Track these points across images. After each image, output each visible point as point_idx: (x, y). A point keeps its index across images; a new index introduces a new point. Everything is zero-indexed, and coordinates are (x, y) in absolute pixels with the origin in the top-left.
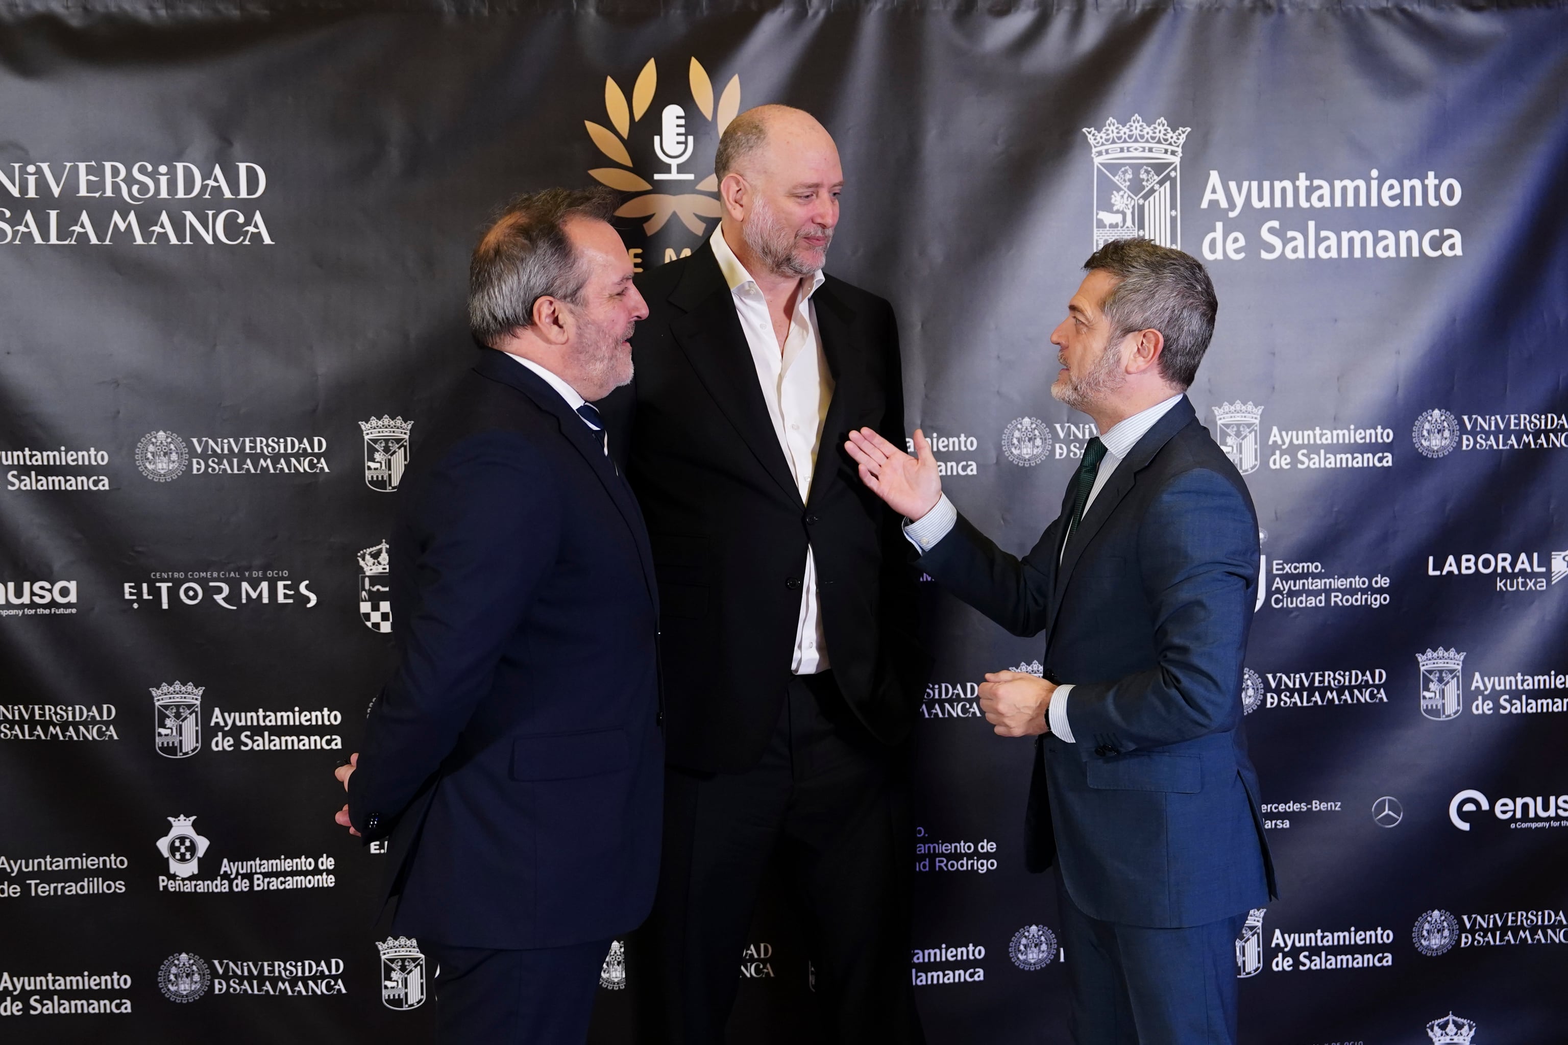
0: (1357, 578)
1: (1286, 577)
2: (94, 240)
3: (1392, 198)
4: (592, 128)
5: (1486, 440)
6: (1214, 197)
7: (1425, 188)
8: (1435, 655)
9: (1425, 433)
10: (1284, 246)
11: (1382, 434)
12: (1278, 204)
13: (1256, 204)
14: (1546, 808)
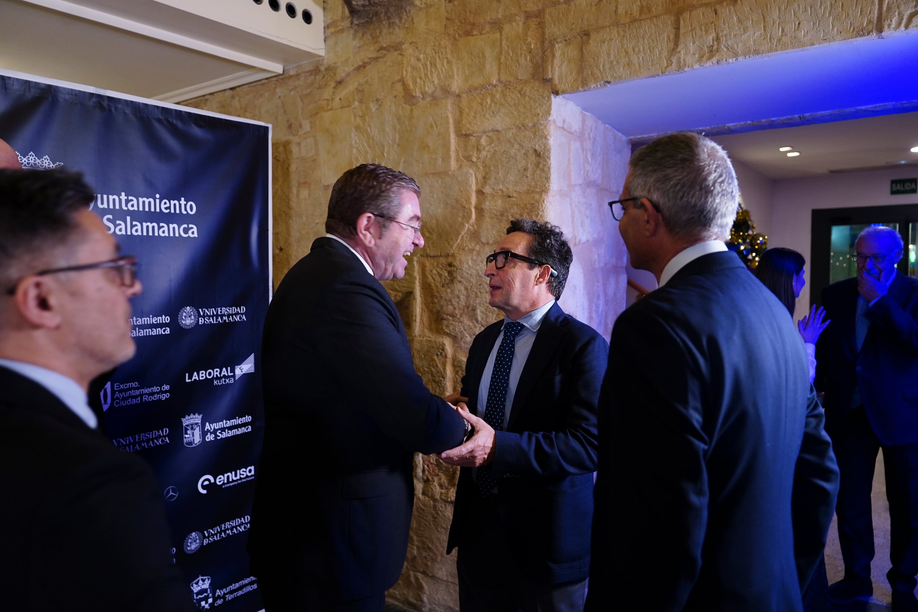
0: (155, 388)
1: (121, 391)
3: (166, 208)
5: (209, 319)
7: (180, 205)
8: (189, 417)
9: (184, 317)
10: (115, 228)
11: (165, 319)
12: (111, 207)
13: (100, 206)
14: (236, 476)
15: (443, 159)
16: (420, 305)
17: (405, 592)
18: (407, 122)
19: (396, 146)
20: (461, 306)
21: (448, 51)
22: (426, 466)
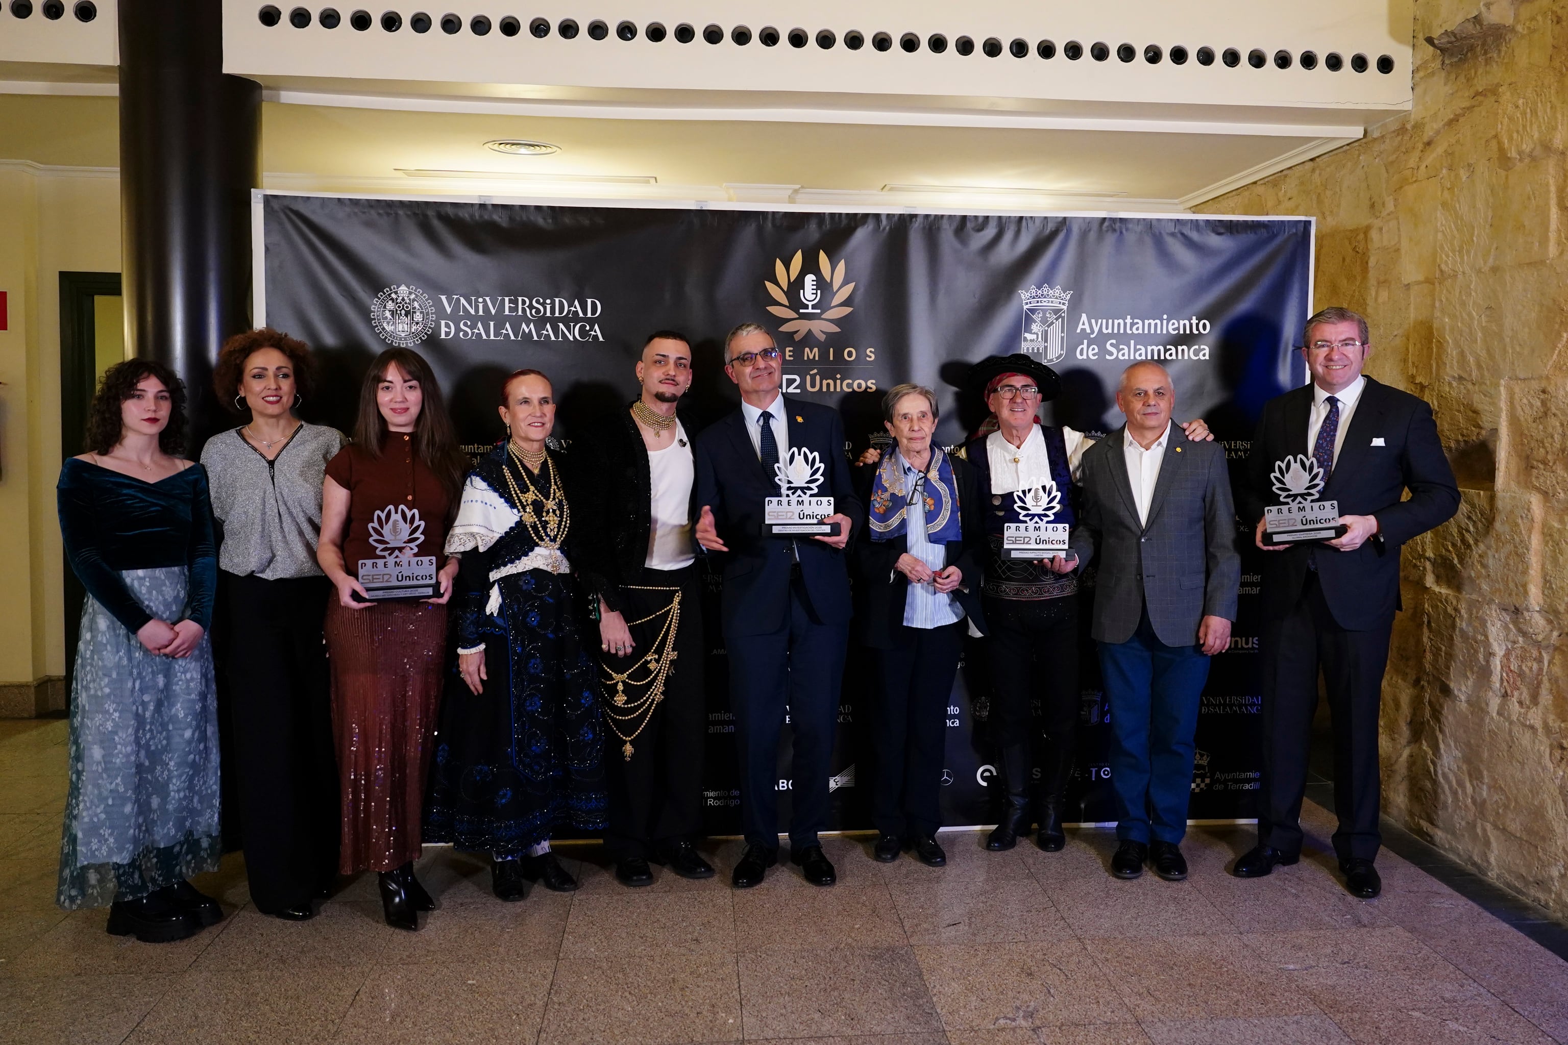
2: (513, 338)
3: (1174, 330)
4: (768, 284)
6: (1083, 327)
7: (1191, 325)
10: (1118, 353)
12: (1116, 331)
13: (1105, 331)
14: (1247, 643)
15: (1540, 242)
16: (1507, 448)
17: (1470, 849)
18: (1501, 194)
19: (1487, 227)
20: (1554, 449)
21: (1552, 92)
22: (1504, 675)
